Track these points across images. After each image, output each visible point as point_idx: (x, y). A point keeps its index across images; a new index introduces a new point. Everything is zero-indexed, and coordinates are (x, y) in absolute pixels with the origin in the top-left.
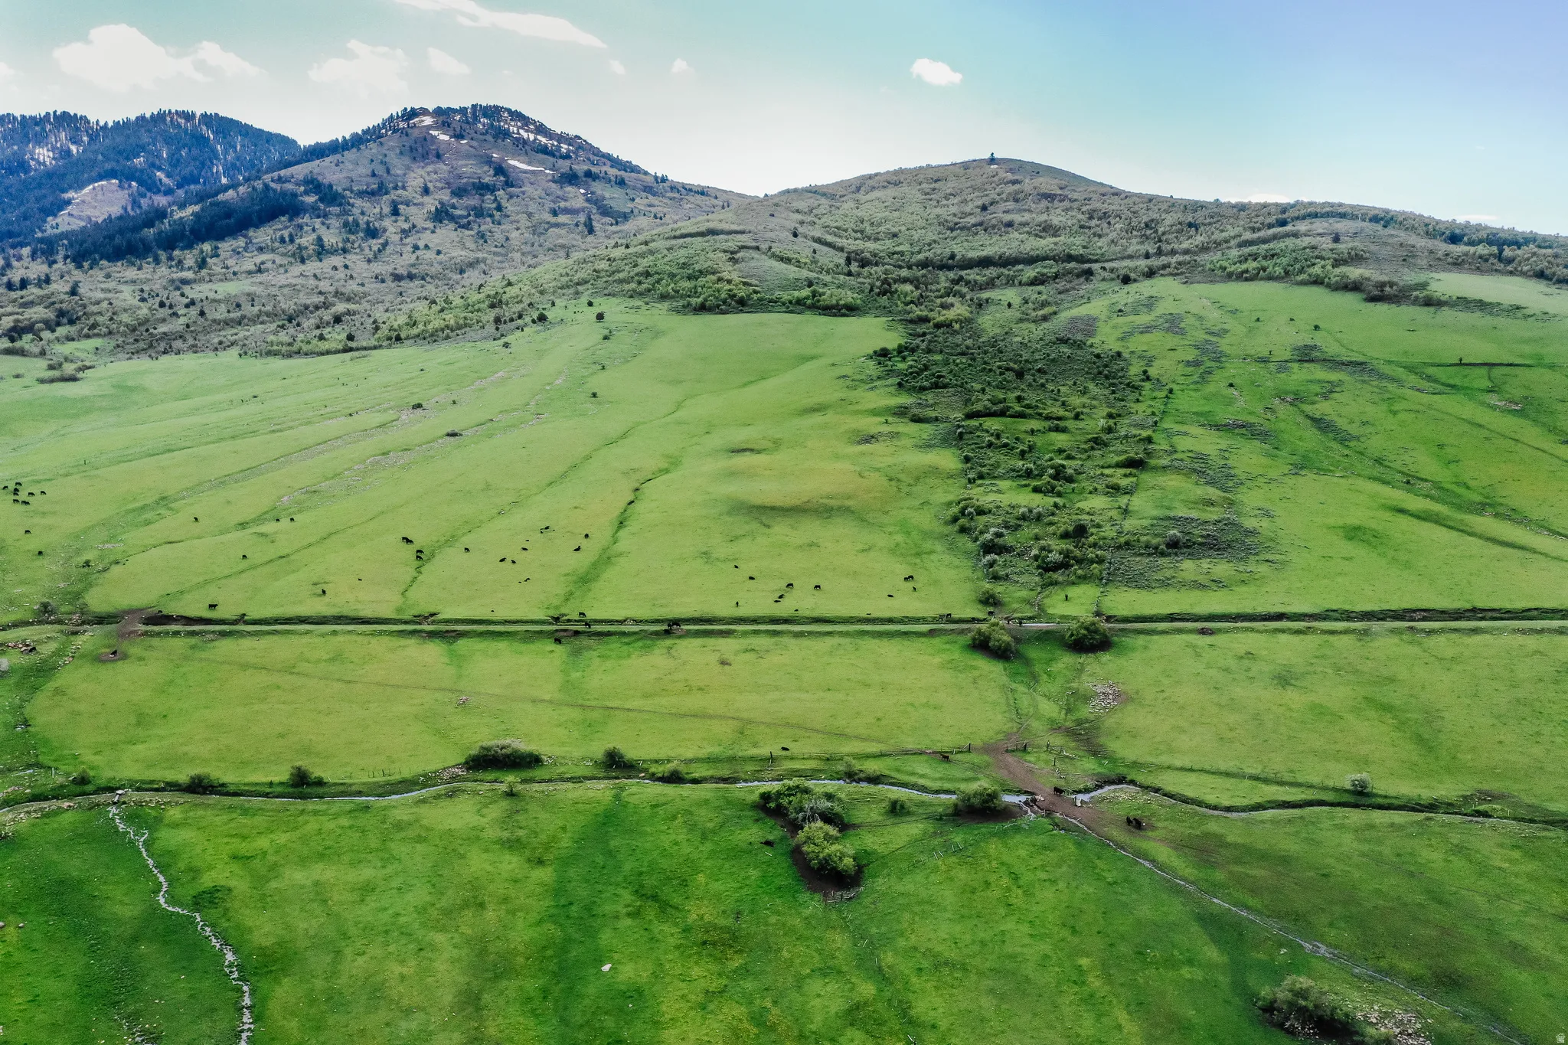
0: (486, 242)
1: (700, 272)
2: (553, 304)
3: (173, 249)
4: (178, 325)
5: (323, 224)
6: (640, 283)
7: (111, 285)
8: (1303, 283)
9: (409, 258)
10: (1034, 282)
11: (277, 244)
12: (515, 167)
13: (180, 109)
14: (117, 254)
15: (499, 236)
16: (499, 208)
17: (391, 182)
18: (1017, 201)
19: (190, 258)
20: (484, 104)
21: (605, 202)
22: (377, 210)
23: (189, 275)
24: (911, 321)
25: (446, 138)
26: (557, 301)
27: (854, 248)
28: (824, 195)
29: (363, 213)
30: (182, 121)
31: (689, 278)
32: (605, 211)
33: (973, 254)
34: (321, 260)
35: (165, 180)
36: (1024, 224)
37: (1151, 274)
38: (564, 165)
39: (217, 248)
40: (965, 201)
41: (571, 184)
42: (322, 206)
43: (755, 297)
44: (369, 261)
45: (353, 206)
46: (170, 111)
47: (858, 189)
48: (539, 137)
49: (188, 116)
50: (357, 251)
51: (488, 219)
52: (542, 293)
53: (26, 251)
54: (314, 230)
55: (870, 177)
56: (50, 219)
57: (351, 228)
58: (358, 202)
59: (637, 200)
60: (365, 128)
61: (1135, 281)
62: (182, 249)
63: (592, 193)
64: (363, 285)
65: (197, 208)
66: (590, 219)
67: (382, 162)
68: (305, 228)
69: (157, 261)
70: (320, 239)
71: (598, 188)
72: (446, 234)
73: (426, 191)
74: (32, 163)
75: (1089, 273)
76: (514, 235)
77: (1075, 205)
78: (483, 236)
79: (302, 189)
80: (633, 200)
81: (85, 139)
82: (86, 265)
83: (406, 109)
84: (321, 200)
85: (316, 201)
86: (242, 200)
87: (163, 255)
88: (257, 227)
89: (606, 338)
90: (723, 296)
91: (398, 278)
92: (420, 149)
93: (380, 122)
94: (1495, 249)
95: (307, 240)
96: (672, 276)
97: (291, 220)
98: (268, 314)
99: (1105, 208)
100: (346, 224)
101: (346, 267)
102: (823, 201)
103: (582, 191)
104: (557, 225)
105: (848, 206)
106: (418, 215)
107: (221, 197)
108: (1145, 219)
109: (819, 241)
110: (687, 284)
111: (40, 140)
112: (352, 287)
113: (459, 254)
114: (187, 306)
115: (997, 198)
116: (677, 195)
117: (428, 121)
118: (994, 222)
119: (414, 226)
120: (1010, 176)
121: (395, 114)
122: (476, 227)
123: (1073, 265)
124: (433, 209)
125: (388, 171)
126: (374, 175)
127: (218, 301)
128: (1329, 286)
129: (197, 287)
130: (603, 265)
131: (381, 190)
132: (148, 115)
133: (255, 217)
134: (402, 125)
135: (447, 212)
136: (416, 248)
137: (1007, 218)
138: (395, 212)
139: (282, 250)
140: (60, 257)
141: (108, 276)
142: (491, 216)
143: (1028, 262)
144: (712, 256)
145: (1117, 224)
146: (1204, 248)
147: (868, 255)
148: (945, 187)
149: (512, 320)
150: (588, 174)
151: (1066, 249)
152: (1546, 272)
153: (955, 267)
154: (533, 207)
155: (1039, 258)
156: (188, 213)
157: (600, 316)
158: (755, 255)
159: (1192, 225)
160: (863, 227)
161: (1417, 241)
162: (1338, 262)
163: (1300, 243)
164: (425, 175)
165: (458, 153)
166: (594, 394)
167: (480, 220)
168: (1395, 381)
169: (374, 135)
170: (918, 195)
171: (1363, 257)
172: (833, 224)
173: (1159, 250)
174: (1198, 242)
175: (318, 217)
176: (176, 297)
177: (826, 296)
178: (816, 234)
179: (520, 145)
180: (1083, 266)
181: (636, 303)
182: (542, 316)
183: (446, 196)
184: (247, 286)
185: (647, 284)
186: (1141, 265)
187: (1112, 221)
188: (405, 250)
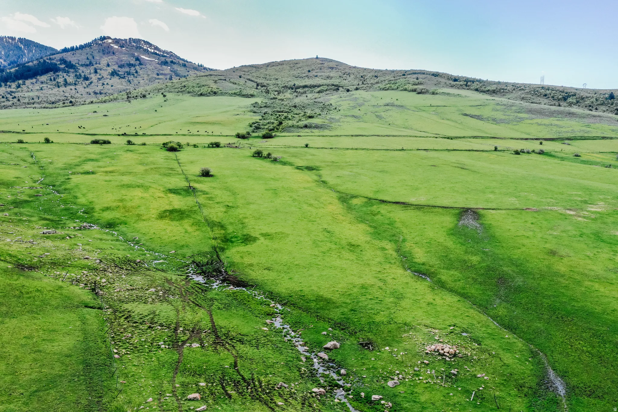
0: (131, 83)
1: (203, 86)
2: (149, 94)
3: (7, 82)
4: (10, 103)
5: (67, 75)
6: (181, 89)
8: (401, 90)
9: (100, 87)
10: (319, 92)
11: (48, 81)
12: (143, 59)
13: (10, 36)
15: (136, 81)
16: (137, 72)
17: (94, 62)
18: (321, 69)
19: (14, 85)
20: (134, 38)
21: (178, 72)
22: (89, 71)
23: (14, 90)
24: (271, 99)
25: (117, 47)
26: (151, 94)
27: (260, 82)
28: (255, 67)
29: (83, 72)
30: (10, 41)
31: (199, 87)
32: (177, 75)
33: (301, 84)
34: (66, 87)
35: (3, 62)
36: (320, 76)
37: (357, 89)
38: (163, 59)
39: (24, 82)
40: (303, 70)
41: (165, 65)
42: (67, 69)
43: (220, 92)
44: (85, 88)
45: (79, 69)
46: (5, 37)
47: (268, 66)
48: (155, 51)
49: (13, 39)
50: (80, 84)
51: (132, 76)
52: (146, 92)
55: (273, 62)
57: (78, 77)
58: (81, 68)
59: (190, 72)
60: (85, 43)
61: (351, 91)
62: (10, 82)
63: (173, 68)
64: (82, 95)
65: (17, 68)
66: (171, 77)
67: (91, 54)
68: (60, 76)
69: (1, 86)
70: (65, 80)
71: (175, 67)
72: (115, 80)
73: (108, 65)
75: (339, 90)
76: (142, 81)
77: (340, 71)
78: (130, 81)
79: (59, 62)
80: (189, 72)
83: (101, 37)
84: (66, 67)
85: (64, 67)
86: (35, 66)
87: (3, 84)
88: (41, 75)
89: (165, 101)
90: (209, 91)
91: (95, 93)
92: (106, 51)
93: (91, 41)
94: (465, 83)
95: (61, 80)
96: (193, 87)
97: (54, 73)
98: (45, 101)
99: (350, 71)
100: (76, 75)
101: (76, 89)
102: (254, 69)
103: (169, 68)
104: (158, 79)
105: (262, 71)
106: (105, 74)
107: (26, 65)
108: (362, 75)
109: (249, 80)
110: (198, 89)
112: (78, 95)
113: (120, 87)
114: (13, 98)
115: (314, 68)
116: (206, 71)
117: (110, 41)
118: (311, 75)
119: (103, 77)
120: (321, 62)
121: (97, 38)
122: (127, 78)
123: (333, 87)
124: (111, 72)
125: (93, 57)
126: (88, 59)
127: (25, 98)
128: (408, 91)
129: (17, 93)
130: (170, 84)
131: (91, 64)
133: (40, 72)
134: (99, 42)
135: (116, 73)
136: (103, 84)
137: (316, 74)
138: (96, 72)
139: (50, 83)
142: (133, 75)
143: (319, 86)
144: (208, 81)
145: (352, 76)
146: (377, 83)
147: (265, 84)
148: (298, 66)
149: (133, 97)
150: (172, 62)
151: (333, 83)
152: (479, 89)
153: (294, 88)
154: (149, 73)
155: (323, 85)
156: (13, 70)
157: (164, 96)
158: (224, 81)
159: (376, 76)
160: (266, 77)
161: (443, 80)
162: (414, 84)
163: (405, 80)
164: (108, 60)
165: (121, 52)
166: (156, 111)
167: (129, 76)
168: (408, 109)
169: (88, 45)
170: (288, 68)
171: (422, 84)
172: (256, 75)
173: (363, 83)
174: (376, 81)
175: (65, 72)
176: (9, 96)
177: (244, 92)
178: (249, 77)
179: (146, 51)
180: (336, 88)
181: (179, 94)
182: (144, 96)
183: (116, 67)
184: (36, 93)
185: (184, 89)
186: (355, 87)
187: (351, 75)
188: (99, 85)
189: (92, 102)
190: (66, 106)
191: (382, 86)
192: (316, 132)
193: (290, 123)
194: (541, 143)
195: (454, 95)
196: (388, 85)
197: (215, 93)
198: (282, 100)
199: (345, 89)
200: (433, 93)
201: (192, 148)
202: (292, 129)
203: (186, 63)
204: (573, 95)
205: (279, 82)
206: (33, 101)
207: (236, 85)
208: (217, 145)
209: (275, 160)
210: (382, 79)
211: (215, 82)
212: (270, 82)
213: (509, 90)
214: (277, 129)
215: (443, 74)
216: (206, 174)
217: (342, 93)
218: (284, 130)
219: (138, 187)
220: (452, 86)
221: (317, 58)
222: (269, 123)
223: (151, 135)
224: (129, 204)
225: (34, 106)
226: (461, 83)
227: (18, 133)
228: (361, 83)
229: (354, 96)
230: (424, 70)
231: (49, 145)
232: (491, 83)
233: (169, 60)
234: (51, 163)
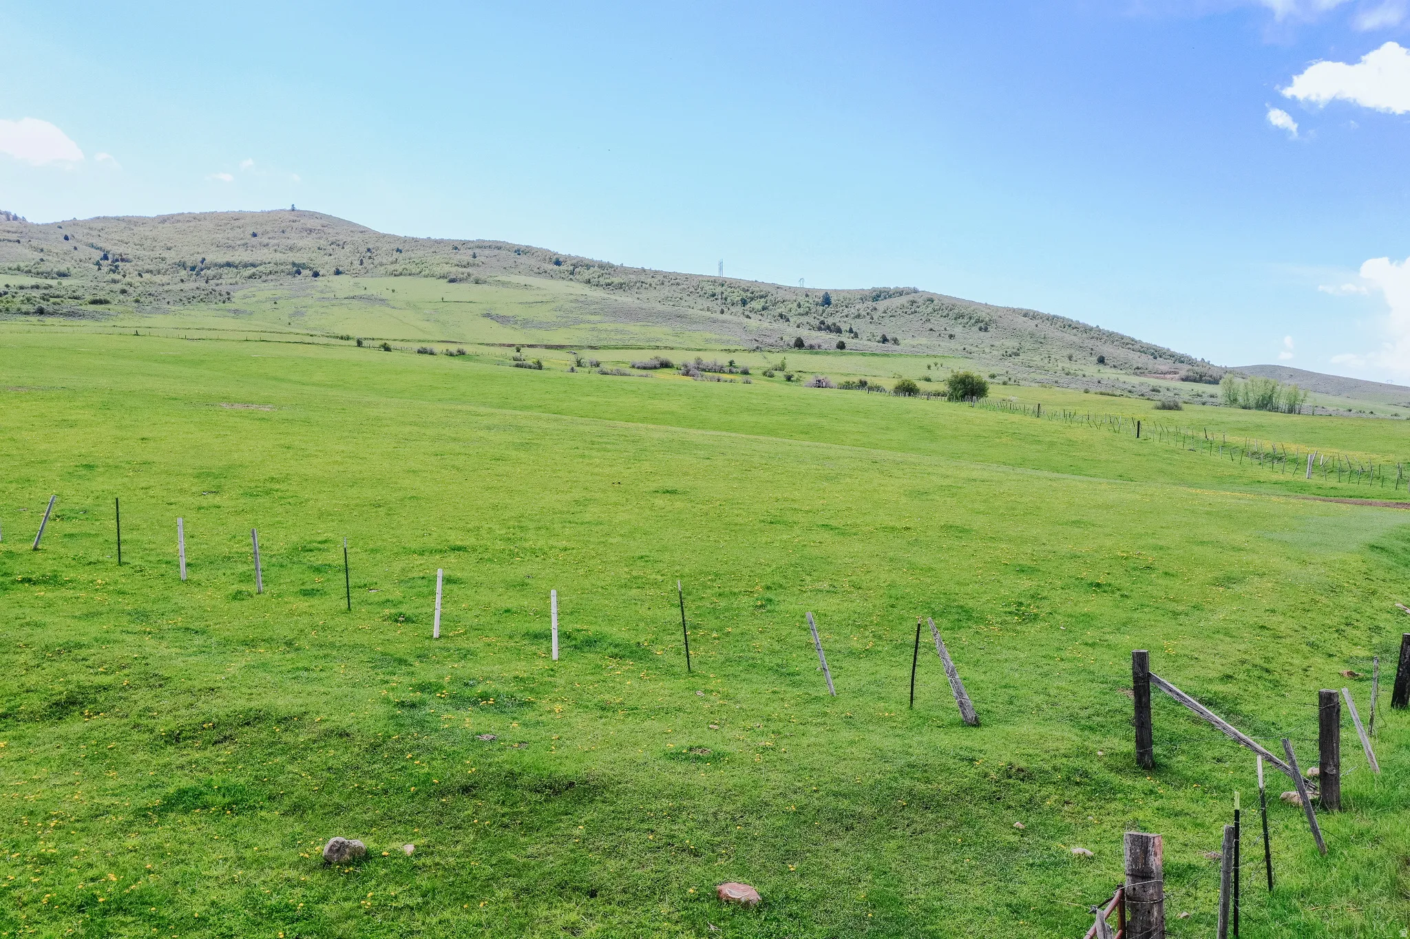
18: (283, 232)
27: (119, 252)
33: (221, 260)
37: (338, 273)
40: (243, 232)
55: (182, 214)
61: (322, 276)
75: (300, 273)
77: (326, 236)
99: (349, 239)
105: (142, 229)
109: (90, 245)
115: (270, 229)
118: (255, 243)
120: (294, 218)
123: (290, 267)
128: (435, 276)
137: (267, 241)
143: (256, 266)
147: (130, 257)
148: (237, 223)
151: (295, 259)
152: (592, 280)
153: (198, 268)
155: (269, 264)
158: (11, 244)
159: (399, 250)
160: (144, 242)
161: (530, 262)
162: (457, 266)
168: (388, 305)
170: (211, 227)
171: (474, 265)
172: (117, 238)
174: (391, 259)
178: (91, 241)
180: (296, 269)
186: (336, 269)
187: (346, 247)
194: (518, 351)
195: (517, 286)
199: (313, 272)
200: (477, 282)
204: (761, 297)
205: (170, 254)
212: (148, 253)
213: (650, 284)
215: (538, 250)
217: (302, 279)
221: (293, 210)
226: (565, 268)
228: (356, 262)
229: (312, 285)
232: (625, 271)
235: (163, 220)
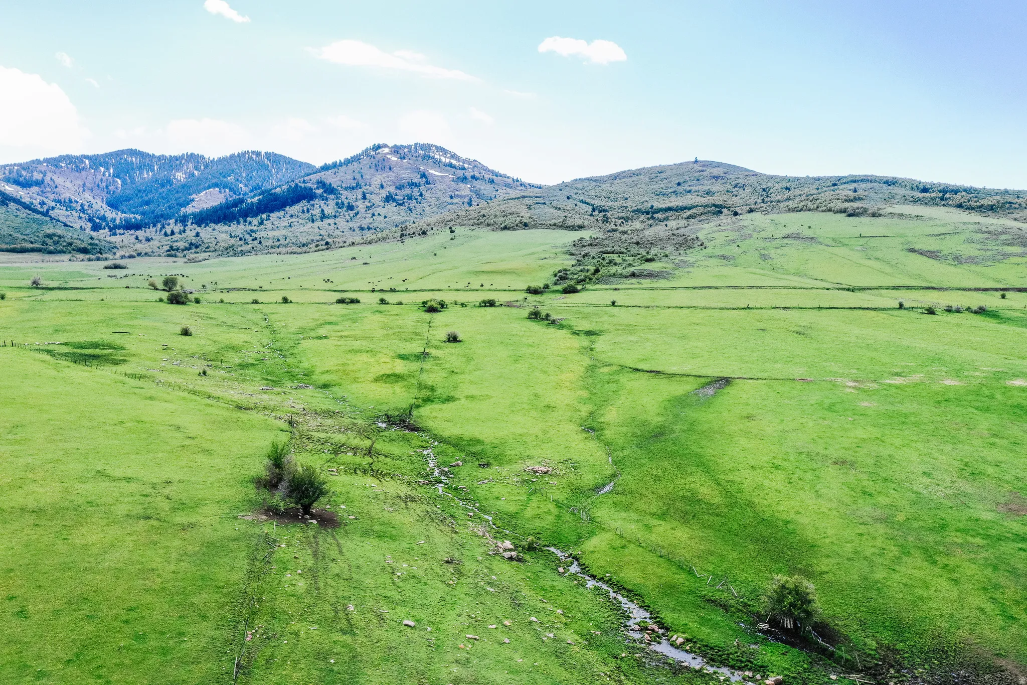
0: (412, 212)
1: (510, 214)
2: (432, 229)
3: (247, 217)
4: (249, 247)
5: (325, 203)
6: (478, 220)
7: (215, 233)
8: (823, 211)
9: (369, 220)
10: (689, 218)
11: (300, 214)
12: (432, 174)
13: (253, 150)
14: (218, 221)
15: (419, 209)
16: (421, 195)
17: (362, 182)
18: (698, 180)
19: (255, 221)
20: (422, 143)
21: (481, 192)
22: (355, 196)
23: (255, 228)
24: (608, 231)
25: (396, 159)
26: (435, 229)
27: (599, 205)
28: (596, 181)
29: (347, 198)
30: (254, 156)
31: (504, 216)
32: (480, 196)
33: (663, 206)
34: (322, 221)
35: (243, 188)
36: (696, 191)
37: (751, 211)
38: (460, 173)
39: (269, 216)
40: (670, 182)
41: (463, 182)
42: (325, 195)
43: (533, 223)
44: (348, 221)
45: (342, 194)
46: (248, 151)
47: (615, 178)
48: (451, 161)
49: (258, 154)
50: (342, 216)
51: (415, 201)
52: (428, 225)
53: (172, 221)
54: (320, 207)
55: (624, 172)
56: (182, 209)
57: (340, 206)
58: (344, 193)
59: (500, 191)
60: (352, 156)
61: (741, 214)
62: (251, 217)
63: (474, 187)
64: (343, 232)
65: (260, 197)
66: (471, 201)
67: (359, 172)
68: (316, 206)
69: (238, 223)
70: (323, 210)
71: (478, 184)
72: (391, 207)
73: (382, 187)
74: (174, 180)
75: (721, 213)
76: (428, 209)
77: (728, 181)
78: (410, 210)
79: (315, 186)
80: (497, 190)
81: (202, 167)
82: (203, 226)
83: (375, 144)
84: (325, 192)
85: (322, 193)
86: (284, 192)
87: (241, 220)
88: (291, 206)
89: (452, 239)
90: (517, 222)
91: (362, 229)
92: (380, 165)
93: (360, 152)
94: (941, 194)
96: (496, 216)
97: (308, 202)
98: (293, 244)
99: (746, 182)
100: (337, 204)
101: (335, 224)
102: (593, 183)
103: (469, 186)
104: (452, 204)
105: (605, 186)
106: (376, 199)
107: (273, 191)
108: (764, 187)
109: (582, 201)
110: (502, 219)
111: (179, 168)
112: (338, 232)
113: (397, 218)
114: (253, 240)
115: (688, 179)
116: (524, 188)
117: (386, 150)
118: (681, 191)
119: (373, 205)
120: (700, 168)
121: (369, 147)
122: (407, 205)
123: (713, 208)
124: (385, 196)
125: (362, 176)
126: (354, 179)
127: (269, 239)
128: (834, 211)
129: (258, 233)
130: (464, 213)
131: (358, 186)
132: (236, 154)
133: (290, 201)
134: (372, 153)
135: (392, 197)
136: (374, 215)
137: (689, 188)
138: (364, 197)
139: (302, 216)
140: (189, 223)
141: (214, 230)
142: (416, 199)
143: (690, 208)
144: (519, 207)
145: (748, 190)
146: (788, 199)
147: (606, 208)
148: (663, 175)
149: (409, 234)
150: (473, 177)
151: (713, 202)
152: (963, 205)
153: (651, 213)
154: (440, 195)
155: (697, 206)
156: (255, 200)
157: (452, 232)
158: (542, 206)
159: (787, 189)
160: (610, 195)
161: (903, 191)
162: (846, 201)
163: (833, 193)
164: (382, 179)
165: (401, 167)
166: (435, 255)
167: (410, 201)
168: (821, 243)
169: (356, 159)
170: (647, 180)
171: (862, 199)
172: (593, 194)
173: (763, 201)
174: (785, 197)
175: (323, 200)
176: (247, 237)
177: (570, 222)
178: (581, 198)
179: (437, 163)
180: (718, 209)
181: (474, 227)
182: (424, 233)
183: (392, 190)
184: (284, 232)
185: (482, 220)
186: (748, 208)
187: (746, 188)
188: (367, 216)
189: (353, 243)
190: (319, 251)
191: (791, 204)
192: (646, 283)
193: (613, 269)
195: (910, 217)
196: (802, 204)
197: (526, 225)
198: (625, 233)
199: (732, 211)
200: (874, 215)
201: (458, 308)
202: (612, 279)
203: (494, 177)
205: (629, 204)
206: (278, 243)
207: (560, 212)
208: (491, 304)
209: (554, 322)
210: (798, 192)
211: (529, 208)
212: (615, 204)
213: (1020, 205)
214: (591, 279)
215: (905, 180)
216: (453, 339)
217: (726, 218)
218: (598, 281)
219: (367, 352)
220: (915, 201)
221: (696, 161)
222: (581, 271)
223: (415, 291)
224: (350, 368)
225: (278, 250)
226: (933, 195)
227: (253, 290)
228: (759, 201)
229: (742, 224)
230: (872, 176)
231: (286, 305)
232: (989, 193)
233: (469, 174)
234: (284, 327)
235: (615, 177)
